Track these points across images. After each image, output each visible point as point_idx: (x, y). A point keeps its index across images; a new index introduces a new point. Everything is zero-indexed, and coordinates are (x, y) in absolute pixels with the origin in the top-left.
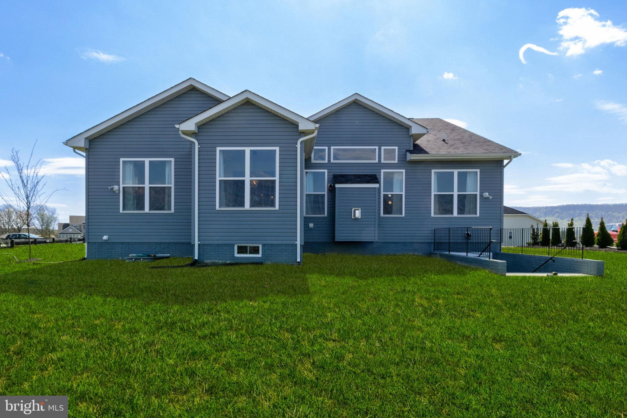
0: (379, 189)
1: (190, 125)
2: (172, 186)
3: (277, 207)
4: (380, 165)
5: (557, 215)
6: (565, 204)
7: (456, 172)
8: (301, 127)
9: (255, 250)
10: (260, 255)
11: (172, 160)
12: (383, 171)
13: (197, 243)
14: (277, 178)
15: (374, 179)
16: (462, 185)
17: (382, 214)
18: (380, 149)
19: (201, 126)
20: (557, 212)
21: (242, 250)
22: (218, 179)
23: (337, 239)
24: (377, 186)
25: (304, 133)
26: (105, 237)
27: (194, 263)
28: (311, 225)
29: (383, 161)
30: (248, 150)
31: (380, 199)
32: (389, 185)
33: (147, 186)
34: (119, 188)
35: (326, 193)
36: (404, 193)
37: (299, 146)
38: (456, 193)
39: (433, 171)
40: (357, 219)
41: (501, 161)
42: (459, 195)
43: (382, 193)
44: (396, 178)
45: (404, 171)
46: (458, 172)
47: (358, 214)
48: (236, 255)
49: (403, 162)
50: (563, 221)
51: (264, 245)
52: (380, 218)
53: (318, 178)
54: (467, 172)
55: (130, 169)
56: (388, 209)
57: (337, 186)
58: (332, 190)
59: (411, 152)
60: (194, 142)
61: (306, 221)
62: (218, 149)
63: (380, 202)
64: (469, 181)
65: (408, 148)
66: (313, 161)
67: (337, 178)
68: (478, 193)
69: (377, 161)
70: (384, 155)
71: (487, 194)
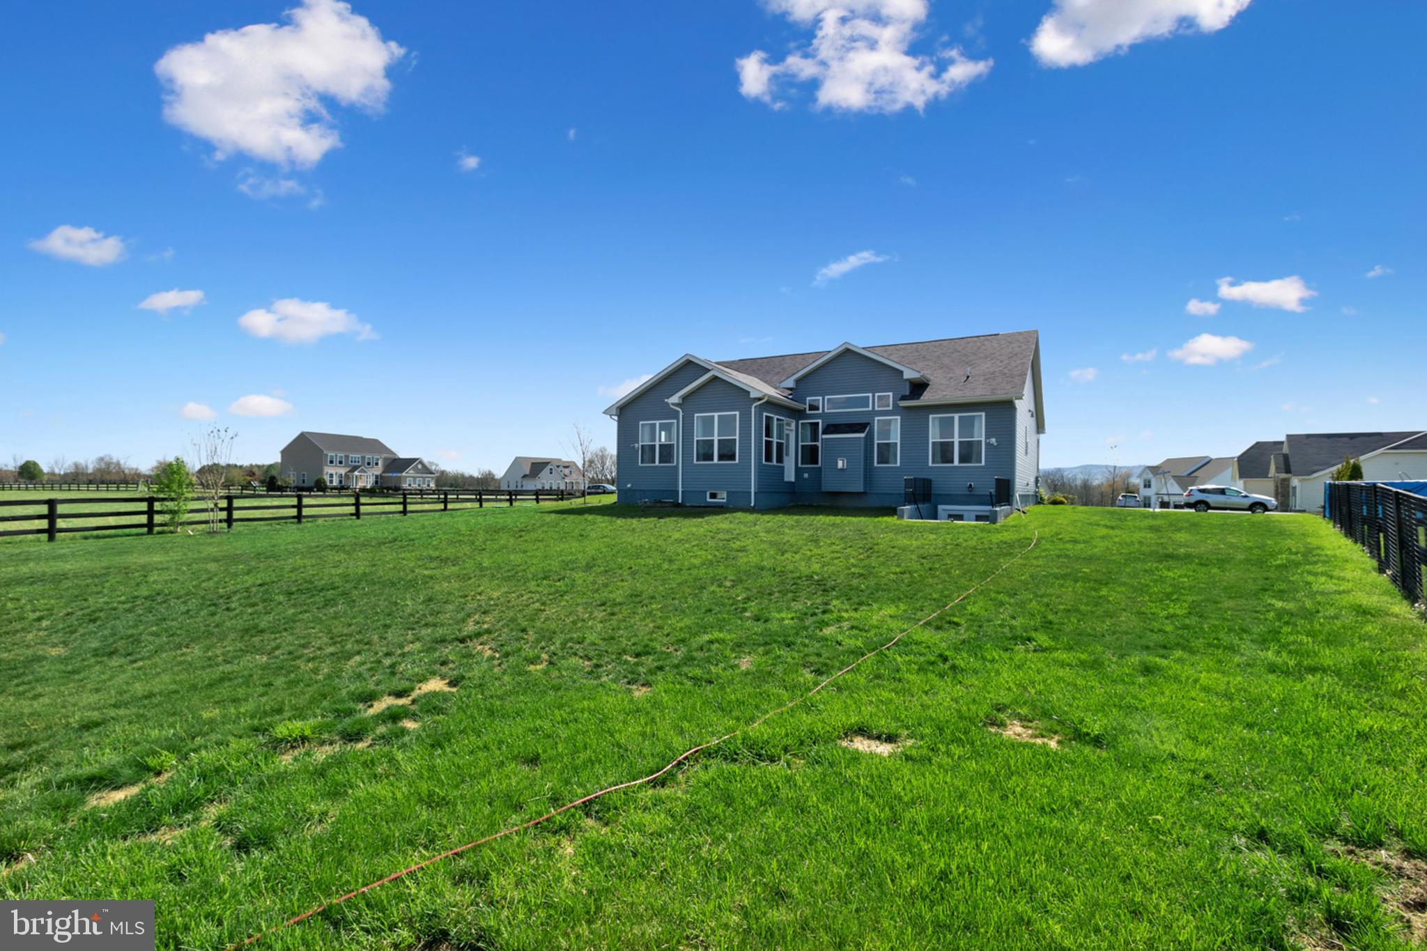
0: (872, 438)
1: (676, 398)
3: (737, 461)
4: (874, 413)
7: (956, 416)
9: (722, 496)
10: (725, 501)
11: (675, 421)
12: (876, 418)
13: (680, 490)
14: (737, 437)
15: (864, 427)
16: (964, 430)
17: (875, 464)
18: (874, 396)
19: (686, 396)
21: (713, 496)
22: (696, 439)
23: (823, 489)
24: (868, 435)
25: (758, 399)
26: (629, 486)
27: (678, 505)
28: (806, 475)
29: (876, 409)
30: (716, 415)
32: (886, 433)
33: (657, 443)
34: (638, 445)
35: (819, 444)
36: (898, 441)
37: (753, 410)
38: (957, 440)
39: (931, 416)
40: (842, 470)
41: (1013, 402)
42: (960, 442)
43: (876, 441)
44: (892, 428)
45: (899, 418)
46: (960, 417)
47: (843, 464)
48: (708, 500)
49: (899, 409)
51: (728, 492)
52: (872, 468)
54: (974, 416)
55: (647, 430)
56: (883, 458)
57: (823, 436)
59: (907, 398)
60: (679, 411)
61: (800, 471)
62: (696, 415)
65: (903, 393)
66: (808, 412)
68: (983, 439)
69: (870, 408)
70: (880, 402)
71: (993, 441)
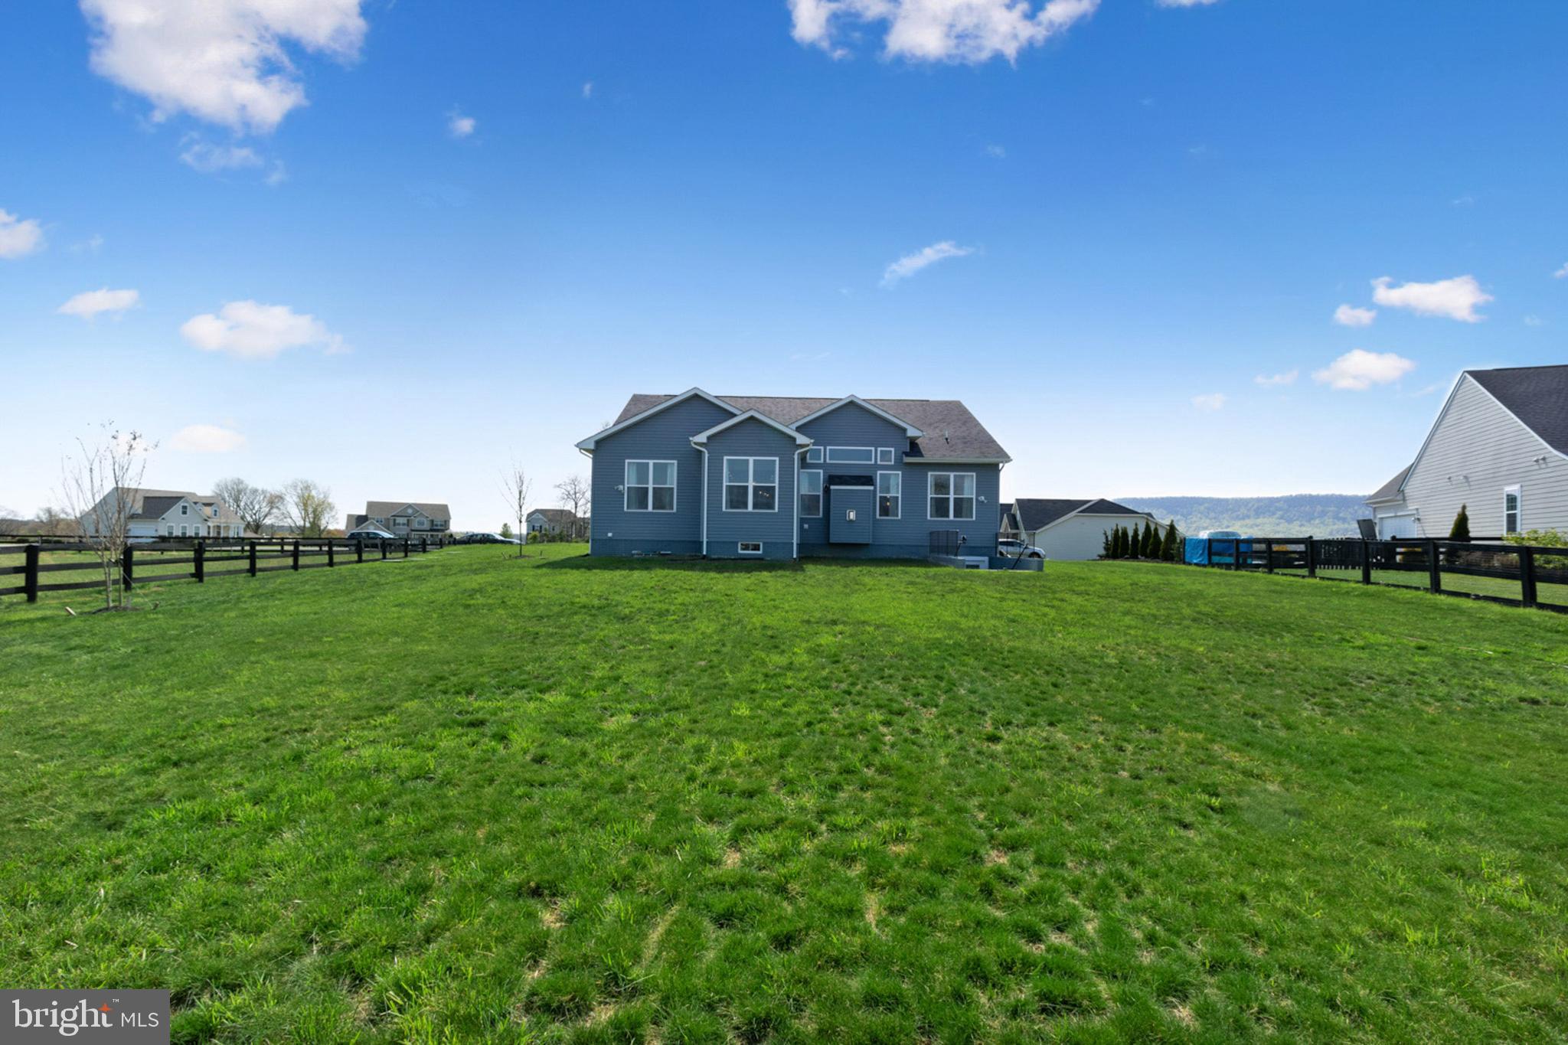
0: (875, 491)
1: (702, 438)
2: (675, 486)
3: (777, 510)
4: (877, 467)
5: (1280, 513)
6: (1294, 494)
7: (952, 475)
8: (798, 442)
9: (756, 548)
10: (760, 552)
11: (675, 462)
12: (879, 472)
13: (705, 540)
14: (777, 485)
15: (868, 480)
16: (959, 488)
17: (878, 517)
18: (876, 450)
19: (709, 438)
20: (1280, 509)
21: (746, 547)
22: (725, 484)
23: (833, 540)
24: (871, 488)
25: (801, 446)
26: (610, 535)
27: (704, 557)
28: (806, 526)
29: (879, 462)
30: (751, 459)
31: (875, 503)
32: (885, 487)
33: (651, 486)
34: (624, 487)
35: (821, 493)
36: (900, 495)
37: (796, 457)
38: (952, 496)
39: (930, 474)
40: (851, 521)
41: (997, 465)
42: (955, 499)
43: (878, 495)
44: (892, 482)
45: (900, 473)
46: (955, 475)
47: (852, 516)
48: (740, 552)
49: (900, 465)
50: (1291, 526)
51: (764, 543)
52: (875, 520)
53: (813, 478)
54: (963, 475)
55: (635, 470)
56: (885, 511)
57: (832, 487)
58: (827, 490)
59: (907, 454)
60: (701, 451)
61: (802, 521)
62: (725, 458)
63: (875, 506)
64: (967, 484)
65: (905, 450)
66: (808, 461)
67: (832, 479)
68: (974, 497)
69: (873, 462)
70: (880, 456)
71: (983, 498)
